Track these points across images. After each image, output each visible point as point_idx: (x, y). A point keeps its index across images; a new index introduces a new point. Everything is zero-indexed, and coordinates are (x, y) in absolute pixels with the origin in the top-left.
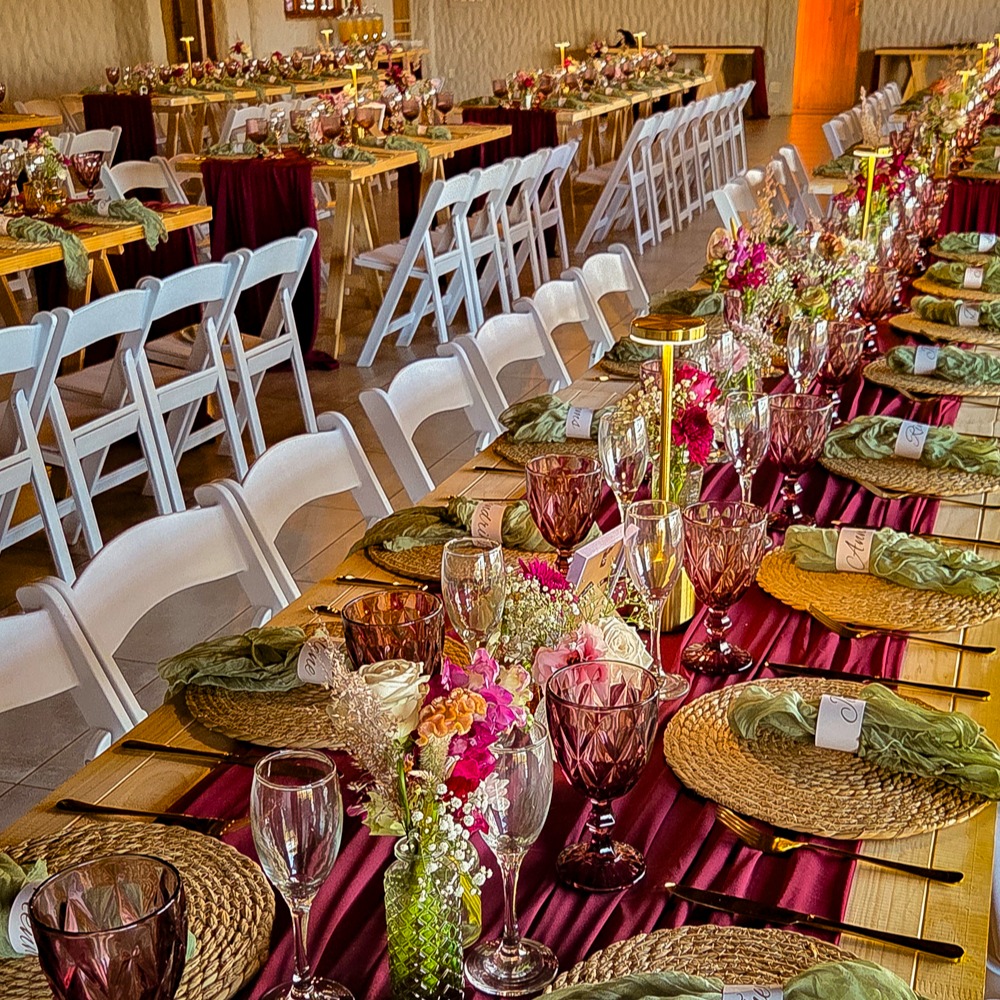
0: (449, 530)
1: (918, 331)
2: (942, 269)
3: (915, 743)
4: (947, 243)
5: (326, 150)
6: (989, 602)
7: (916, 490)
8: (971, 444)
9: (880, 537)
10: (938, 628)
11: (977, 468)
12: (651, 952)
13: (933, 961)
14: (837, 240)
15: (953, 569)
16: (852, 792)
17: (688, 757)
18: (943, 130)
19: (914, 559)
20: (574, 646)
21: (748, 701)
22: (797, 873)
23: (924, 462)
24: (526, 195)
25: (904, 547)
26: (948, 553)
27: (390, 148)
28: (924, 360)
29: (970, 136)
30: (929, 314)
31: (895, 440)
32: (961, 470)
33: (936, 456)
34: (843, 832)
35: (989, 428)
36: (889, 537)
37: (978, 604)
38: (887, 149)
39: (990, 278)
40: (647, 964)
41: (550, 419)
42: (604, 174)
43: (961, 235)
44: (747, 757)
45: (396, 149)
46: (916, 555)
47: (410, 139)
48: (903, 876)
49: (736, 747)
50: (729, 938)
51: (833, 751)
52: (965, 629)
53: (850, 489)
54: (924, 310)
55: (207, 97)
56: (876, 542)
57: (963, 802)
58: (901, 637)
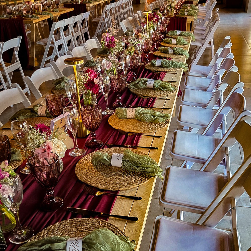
0: (33, 114)
1: (159, 55)
2: (167, 40)
3: (135, 164)
4: (170, 33)
5: (27, 16)
6: (162, 124)
7: (151, 96)
8: (164, 84)
9: (137, 110)
10: (149, 132)
11: (166, 90)
12: (58, 228)
13: (130, 222)
14: (139, 34)
15: (154, 116)
16: (119, 178)
17: (80, 171)
18: (172, 5)
19: (145, 115)
20: (44, 147)
21: (95, 156)
22: (101, 201)
23: (154, 89)
24: (78, 25)
25: (143, 112)
26: (153, 113)
27: (43, 15)
28: (158, 63)
29: (178, 7)
30: (162, 51)
31: (147, 84)
32: (162, 90)
33: (157, 87)
34: (115, 189)
35: (171, 79)
36: (139, 110)
37: (160, 125)
38: (151, 11)
39: (178, 41)
40: (57, 231)
41: (64, 83)
42: (99, 19)
43: (173, 31)
44: (95, 170)
45: (45, 15)
46: (146, 114)
47: (48, 12)
48: (128, 199)
49: (93, 168)
50: (79, 221)
51: (117, 167)
52: (156, 131)
53: (136, 97)
54: (161, 50)
55: (2, 3)
56: (136, 111)
57: (146, 178)
58: (140, 135)
